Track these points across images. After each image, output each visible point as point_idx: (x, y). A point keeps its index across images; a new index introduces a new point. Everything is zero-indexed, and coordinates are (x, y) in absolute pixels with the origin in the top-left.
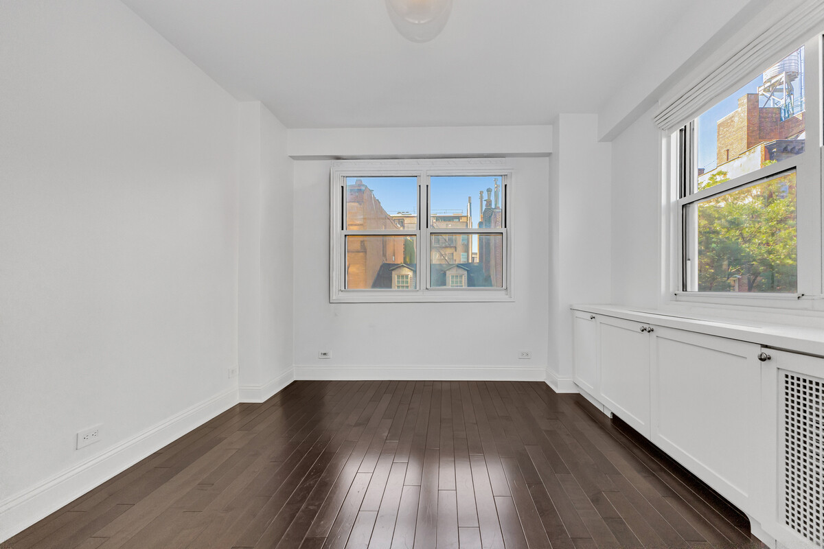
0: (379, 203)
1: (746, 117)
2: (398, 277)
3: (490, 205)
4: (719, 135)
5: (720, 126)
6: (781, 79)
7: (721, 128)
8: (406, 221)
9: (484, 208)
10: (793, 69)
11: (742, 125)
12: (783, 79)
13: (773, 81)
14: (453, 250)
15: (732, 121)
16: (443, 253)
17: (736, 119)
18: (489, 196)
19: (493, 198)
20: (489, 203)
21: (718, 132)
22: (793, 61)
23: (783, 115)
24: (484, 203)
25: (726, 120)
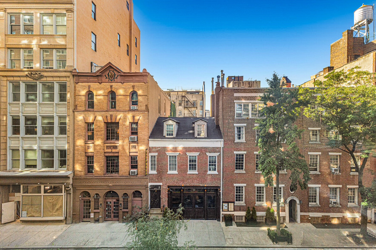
0: (157, 83)
1: (347, 42)
2: (167, 125)
3: (219, 85)
4: (331, 51)
5: (332, 46)
6: (364, 23)
7: (333, 48)
8: (172, 93)
9: (215, 87)
10: (370, 18)
11: (344, 46)
12: (365, 23)
13: (360, 24)
14: (196, 108)
15: (339, 44)
16: (190, 110)
17: (341, 43)
18: (218, 80)
19: (220, 81)
20: (218, 83)
21: (331, 50)
22: (370, 14)
23: (365, 41)
24: (215, 85)
25: (336, 44)
